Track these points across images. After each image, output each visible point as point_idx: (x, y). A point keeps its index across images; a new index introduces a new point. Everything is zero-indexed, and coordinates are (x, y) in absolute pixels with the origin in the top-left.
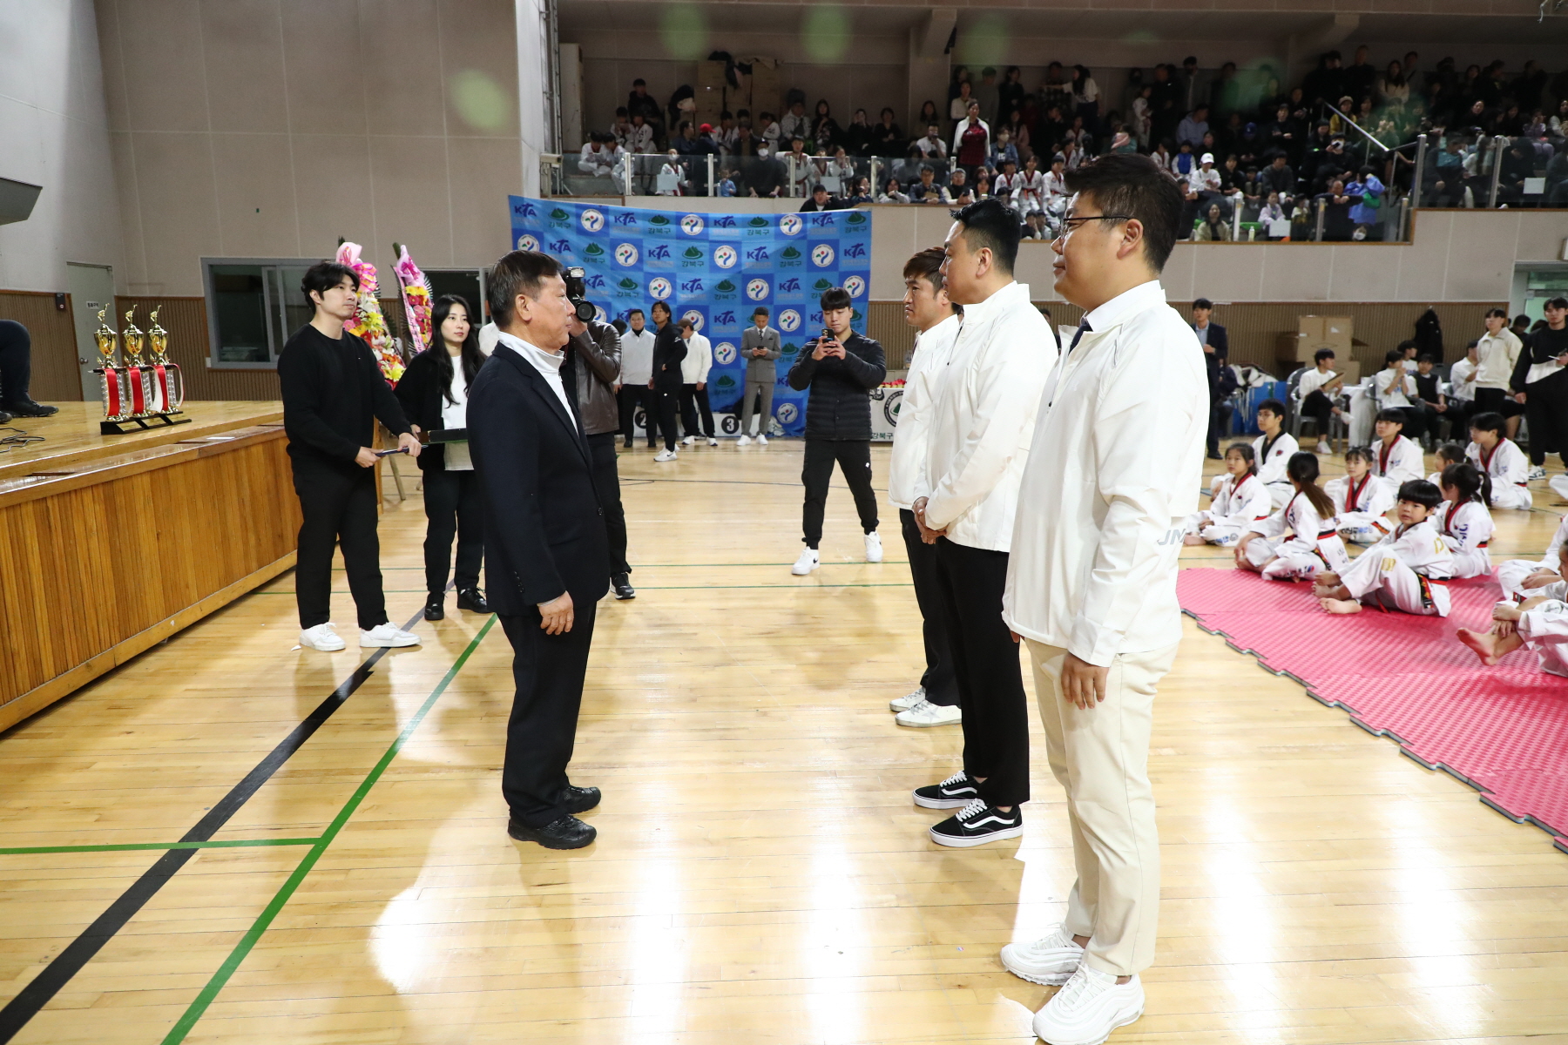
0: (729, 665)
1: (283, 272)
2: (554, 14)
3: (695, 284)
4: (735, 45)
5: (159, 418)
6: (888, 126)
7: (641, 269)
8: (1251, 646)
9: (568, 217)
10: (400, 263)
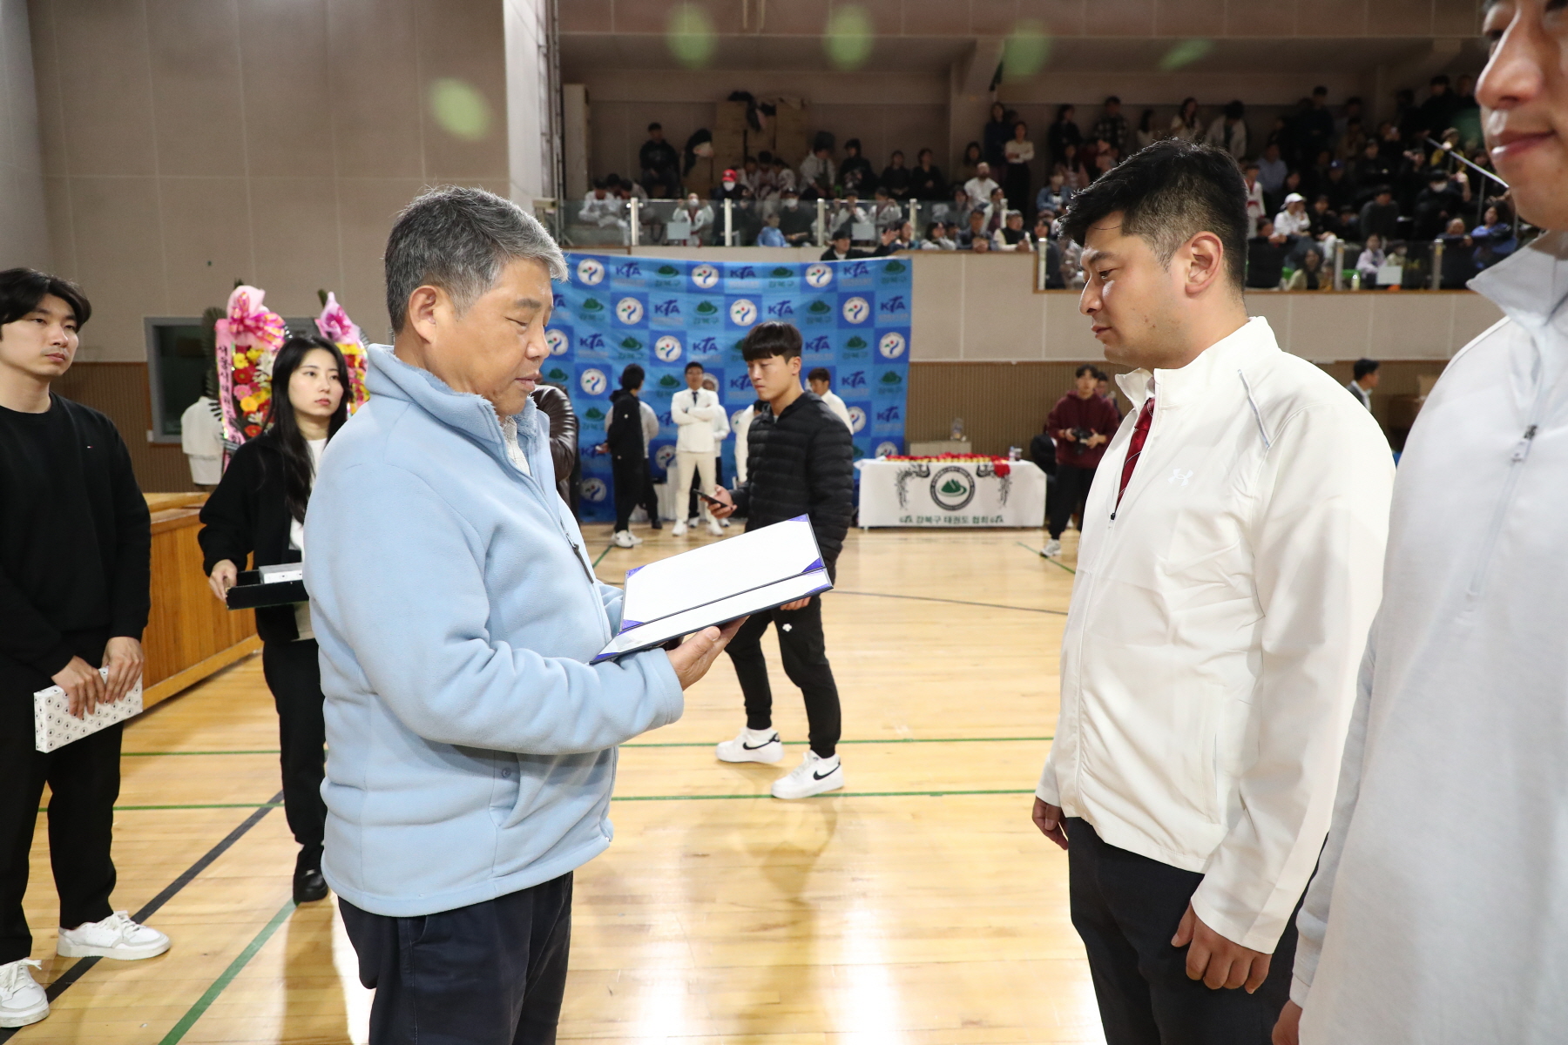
2: (555, 49)
3: (708, 344)
4: (757, 84)
6: (926, 168)
7: (646, 328)
10: (324, 315)
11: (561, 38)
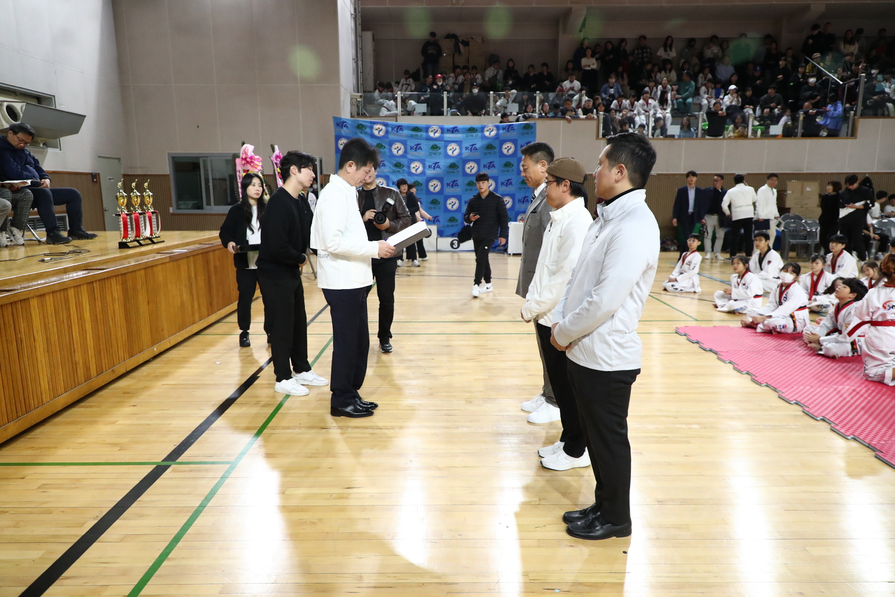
0: (451, 375)
1: (211, 160)
2: (359, 15)
3: (436, 165)
4: (459, 30)
5: (148, 240)
6: (545, 73)
7: (406, 157)
8: (748, 370)
9: (365, 129)
10: (274, 155)
11: (362, 8)
